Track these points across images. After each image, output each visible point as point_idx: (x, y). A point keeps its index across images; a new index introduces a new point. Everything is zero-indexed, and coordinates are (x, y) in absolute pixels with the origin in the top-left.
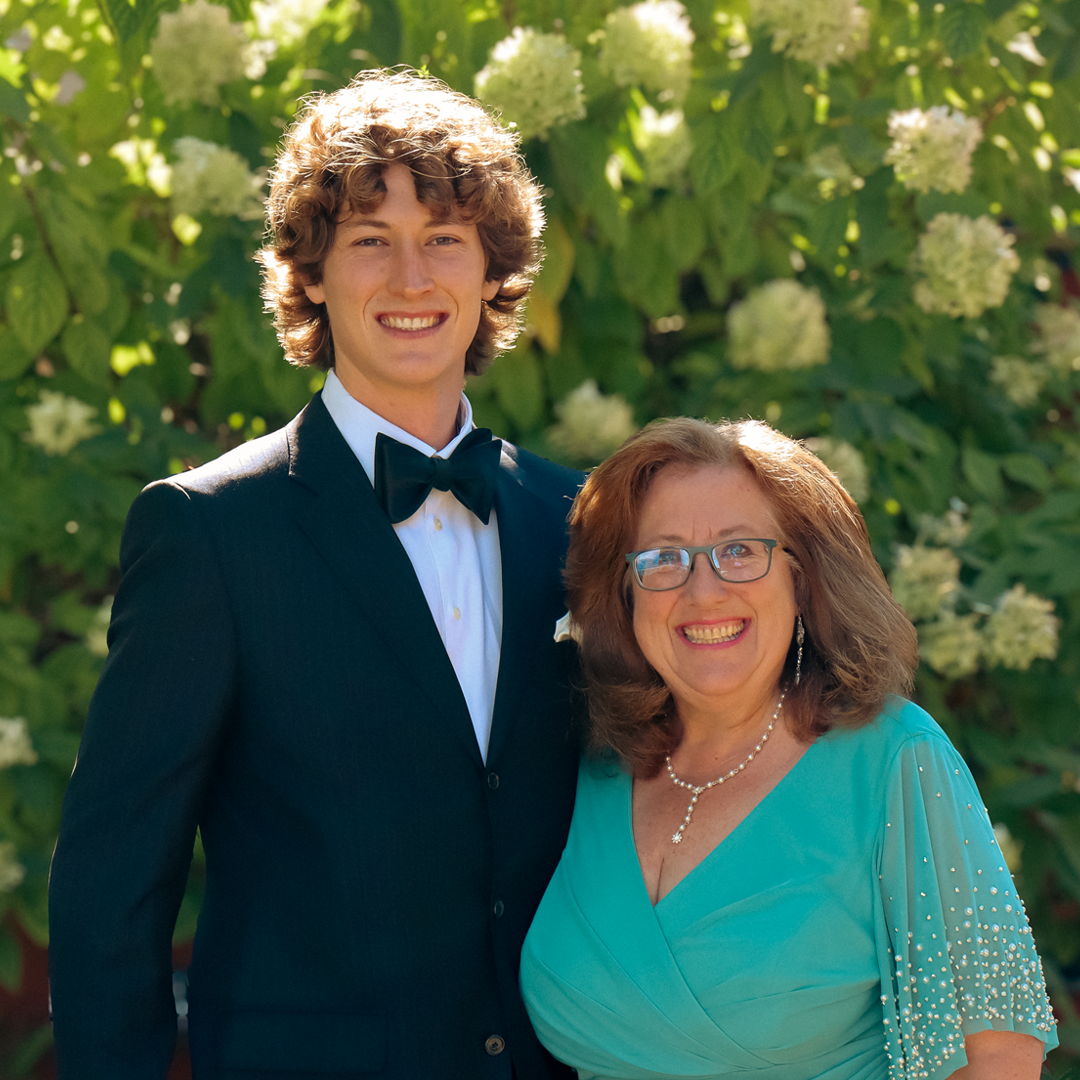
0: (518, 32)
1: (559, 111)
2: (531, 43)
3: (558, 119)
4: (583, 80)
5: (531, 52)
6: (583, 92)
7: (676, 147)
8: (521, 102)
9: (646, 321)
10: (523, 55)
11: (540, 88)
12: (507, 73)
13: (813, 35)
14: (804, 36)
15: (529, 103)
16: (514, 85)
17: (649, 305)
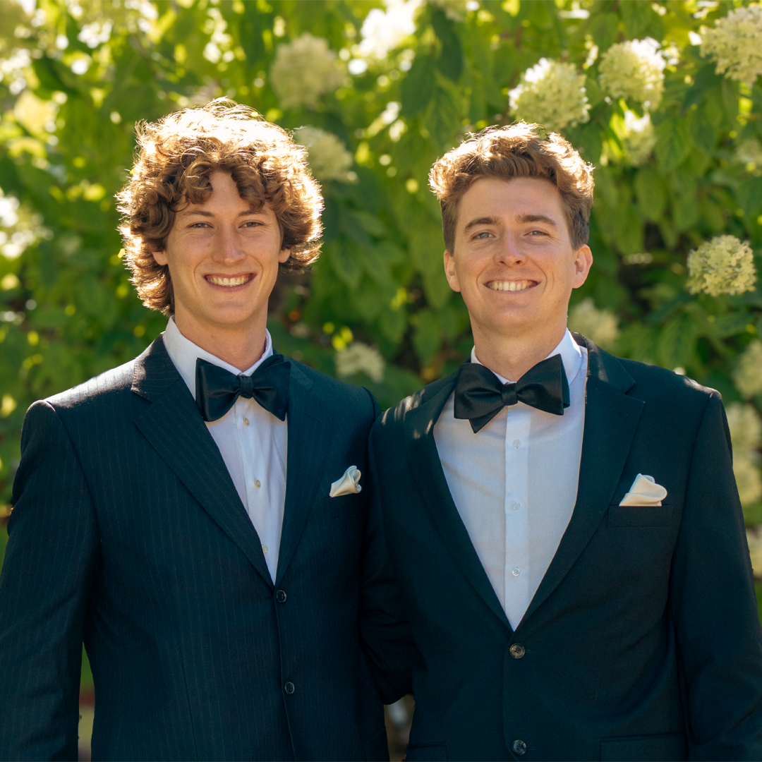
0: (543, 61)
1: (570, 116)
2: (553, 69)
3: (570, 123)
4: (587, 94)
5: (553, 76)
6: (588, 103)
7: (644, 140)
8: (544, 110)
9: (620, 257)
10: (547, 78)
11: (559, 101)
12: (535, 90)
13: (745, 63)
14: (738, 63)
15: (550, 110)
16: (539, 98)
17: (622, 247)
